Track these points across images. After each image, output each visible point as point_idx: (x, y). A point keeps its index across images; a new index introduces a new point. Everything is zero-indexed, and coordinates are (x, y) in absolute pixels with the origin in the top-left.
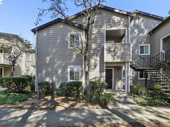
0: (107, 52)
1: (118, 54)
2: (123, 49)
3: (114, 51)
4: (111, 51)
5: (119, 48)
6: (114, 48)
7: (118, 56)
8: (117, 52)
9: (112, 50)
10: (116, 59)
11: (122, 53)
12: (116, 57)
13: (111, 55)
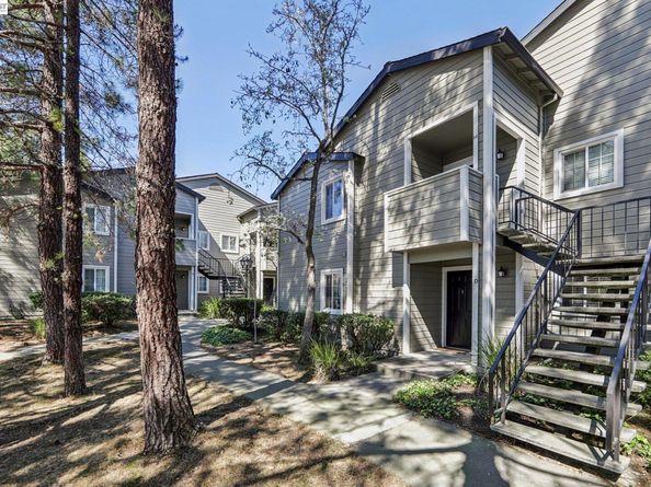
0: (392, 219)
1: (423, 221)
2: (440, 199)
3: (412, 210)
4: (404, 213)
5: (427, 195)
6: (411, 201)
7: (422, 229)
8: (420, 213)
9: (407, 207)
10: (416, 238)
11: (436, 213)
12: (416, 231)
13: (402, 226)
